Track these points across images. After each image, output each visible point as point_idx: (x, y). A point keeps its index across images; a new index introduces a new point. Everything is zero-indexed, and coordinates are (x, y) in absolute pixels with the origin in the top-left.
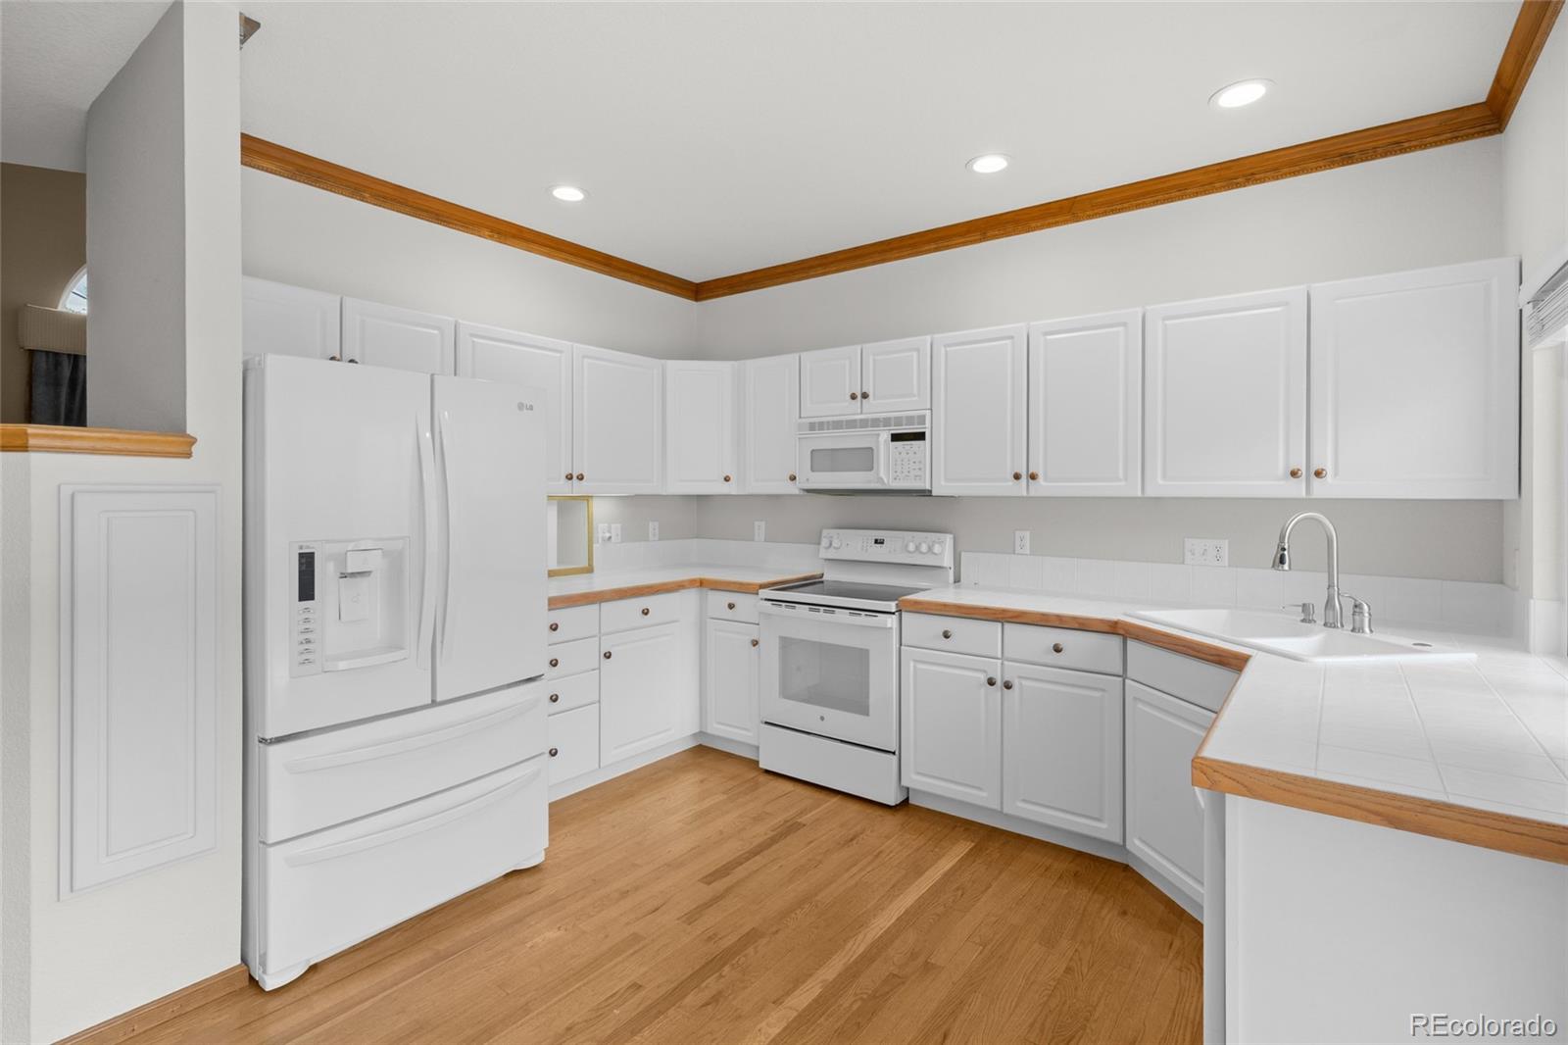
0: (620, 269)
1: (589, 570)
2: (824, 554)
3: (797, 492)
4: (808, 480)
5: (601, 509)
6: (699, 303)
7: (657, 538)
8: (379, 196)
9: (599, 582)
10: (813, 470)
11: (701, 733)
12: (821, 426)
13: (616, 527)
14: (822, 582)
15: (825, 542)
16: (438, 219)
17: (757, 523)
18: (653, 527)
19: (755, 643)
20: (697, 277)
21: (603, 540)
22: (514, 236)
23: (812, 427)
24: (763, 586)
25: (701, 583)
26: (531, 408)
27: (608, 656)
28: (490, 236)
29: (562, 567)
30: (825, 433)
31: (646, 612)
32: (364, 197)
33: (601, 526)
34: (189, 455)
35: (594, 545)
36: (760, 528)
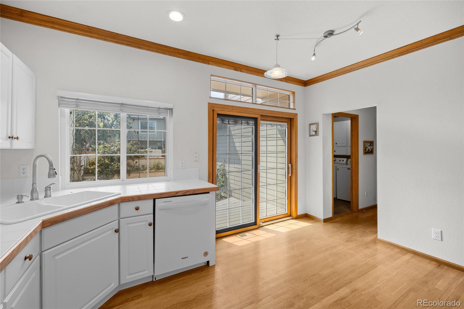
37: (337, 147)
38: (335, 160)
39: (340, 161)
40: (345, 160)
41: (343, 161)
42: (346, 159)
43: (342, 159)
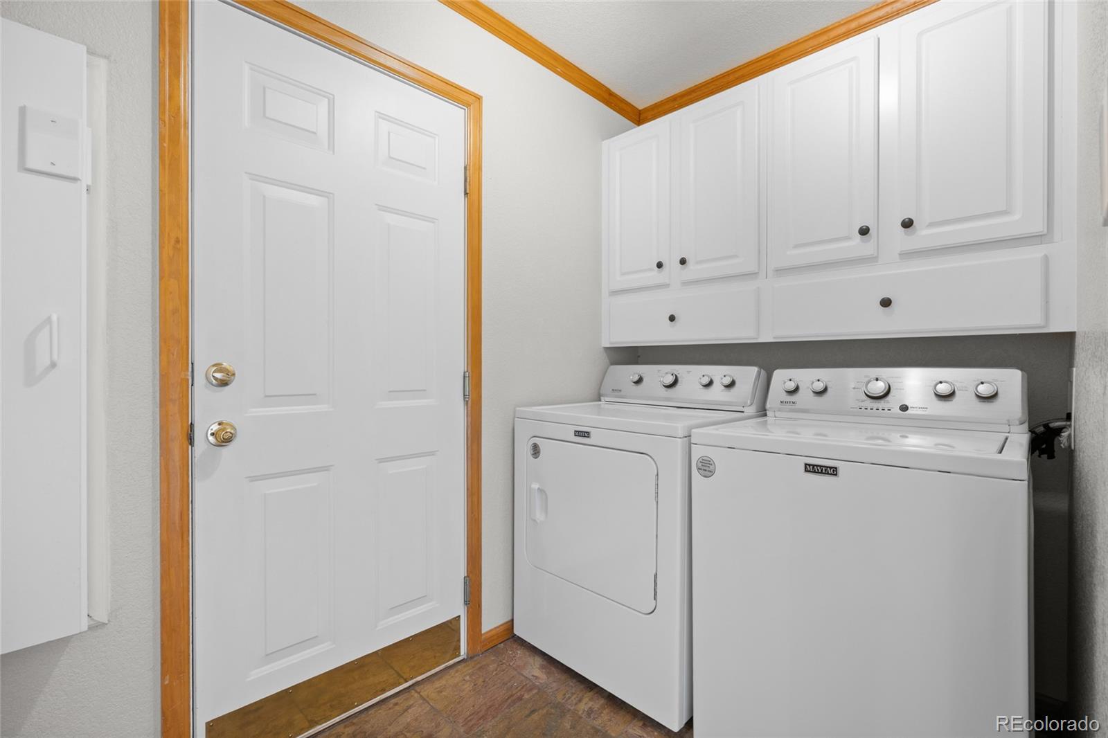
37: (686, 283)
38: (675, 382)
39: (710, 383)
40: (747, 375)
41: (731, 385)
42: (754, 370)
43: (719, 373)
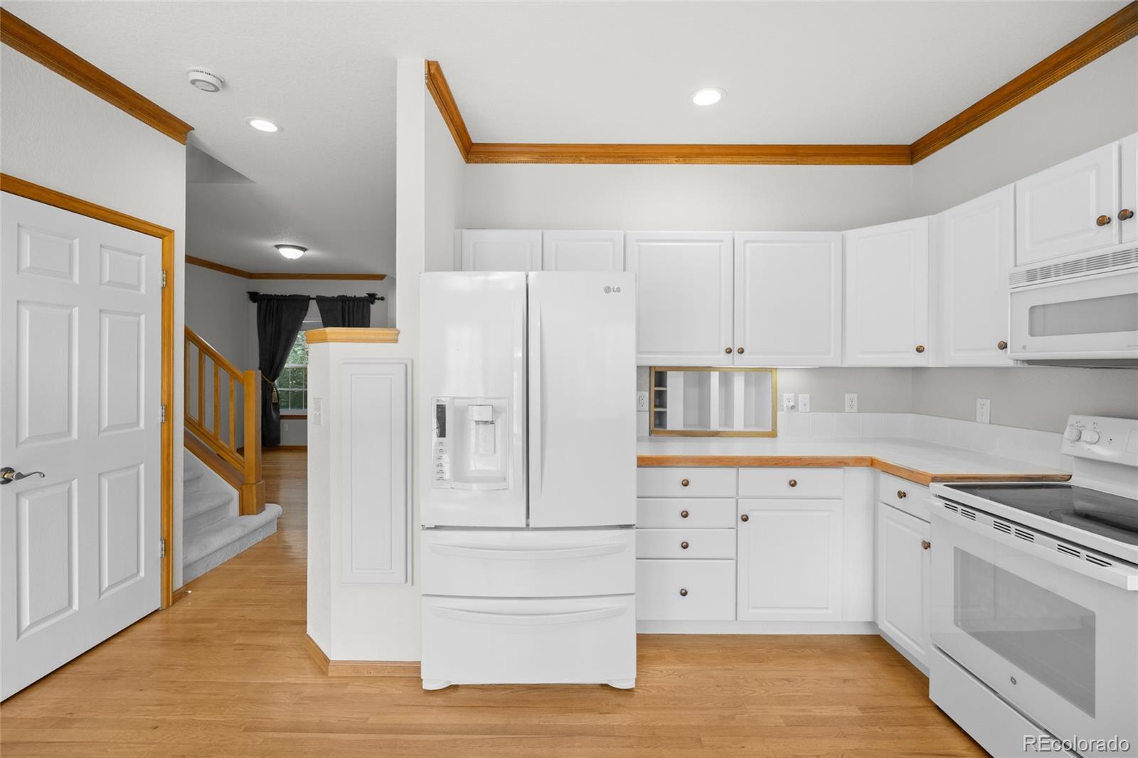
0: (808, 155)
1: (773, 434)
2: (1067, 448)
3: (1011, 364)
4: (1024, 347)
5: (785, 381)
6: (915, 165)
7: (855, 409)
8: (591, 156)
9: (782, 447)
10: (1032, 334)
11: (873, 624)
12: (1046, 272)
13: (804, 399)
14: (1070, 487)
15: (1069, 433)
16: (634, 160)
17: (979, 401)
18: (850, 399)
19: (927, 546)
20: (907, 137)
21: (787, 407)
22: (698, 155)
23: (1031, 275)
24: (935, 479)
25: (872, 463)
26: (618, 290)
27: (745, 519)
28: (676, 161)
29: (747, 430)
30: (1053, 281)
31: (793, 484)
32: (581, 160)
33: (786, 396)
34: (396, 341)
35: (778, 413)
36: (984, 408)
